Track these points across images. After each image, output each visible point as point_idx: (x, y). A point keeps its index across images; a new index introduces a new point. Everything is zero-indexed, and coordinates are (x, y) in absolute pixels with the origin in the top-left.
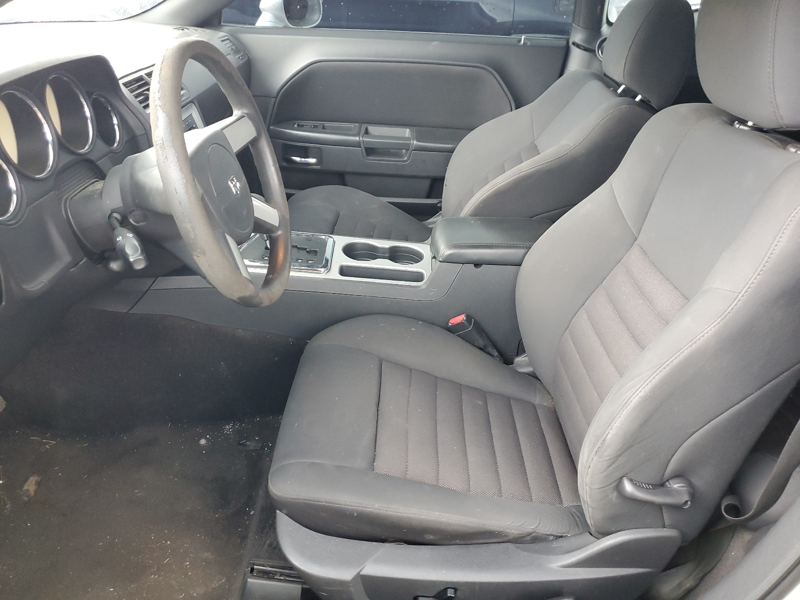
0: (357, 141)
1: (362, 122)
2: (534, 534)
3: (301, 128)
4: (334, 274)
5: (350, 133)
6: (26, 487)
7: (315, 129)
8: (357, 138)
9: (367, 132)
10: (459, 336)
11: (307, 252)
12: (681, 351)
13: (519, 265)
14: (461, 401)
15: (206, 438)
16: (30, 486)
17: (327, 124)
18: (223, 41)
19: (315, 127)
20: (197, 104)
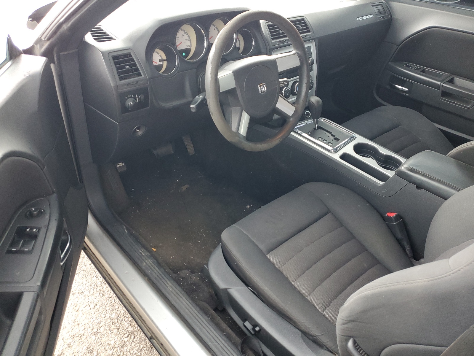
0: (438, 84)
1: (452, 73)
2: (315, 338)
3: (408, 68)
4: (336, 157)
5: (437, 78)
6: (183, 187)
7: (416, 70)
8: (439, 83)
9: (451, 81)
10: (387, 224)
11: (334, 138)
12: (399, 283)
13: (446, 199)
14: (354, 257)
15: (250, 206)
16: (184, 188)
17: (427, 69)
18: (372, 6)
19: (418, 69)
20: (317, 41)
